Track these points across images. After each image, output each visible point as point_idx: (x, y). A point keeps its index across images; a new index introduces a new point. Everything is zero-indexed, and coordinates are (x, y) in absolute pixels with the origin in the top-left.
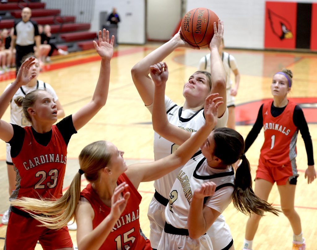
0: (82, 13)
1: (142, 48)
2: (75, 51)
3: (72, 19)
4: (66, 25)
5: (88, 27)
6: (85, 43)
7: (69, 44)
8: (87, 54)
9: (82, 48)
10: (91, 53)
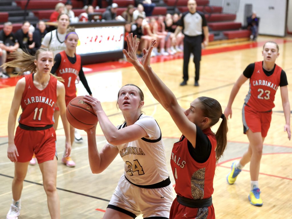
0: (228, 4)
1: (282, 40)
2: (221, 40)
3: (219, 10)
4: (214, 15)
5: (233, 17)
6: (230, 32)
7: (216, 32)
8: (232, 43)
9: (228, 37)
10: (235, 42)
